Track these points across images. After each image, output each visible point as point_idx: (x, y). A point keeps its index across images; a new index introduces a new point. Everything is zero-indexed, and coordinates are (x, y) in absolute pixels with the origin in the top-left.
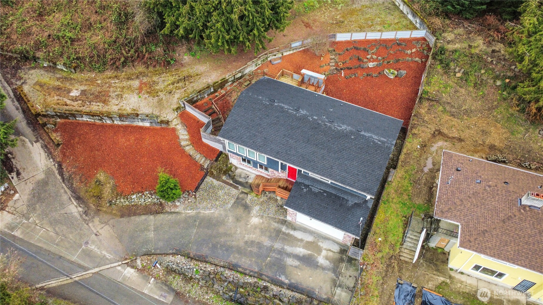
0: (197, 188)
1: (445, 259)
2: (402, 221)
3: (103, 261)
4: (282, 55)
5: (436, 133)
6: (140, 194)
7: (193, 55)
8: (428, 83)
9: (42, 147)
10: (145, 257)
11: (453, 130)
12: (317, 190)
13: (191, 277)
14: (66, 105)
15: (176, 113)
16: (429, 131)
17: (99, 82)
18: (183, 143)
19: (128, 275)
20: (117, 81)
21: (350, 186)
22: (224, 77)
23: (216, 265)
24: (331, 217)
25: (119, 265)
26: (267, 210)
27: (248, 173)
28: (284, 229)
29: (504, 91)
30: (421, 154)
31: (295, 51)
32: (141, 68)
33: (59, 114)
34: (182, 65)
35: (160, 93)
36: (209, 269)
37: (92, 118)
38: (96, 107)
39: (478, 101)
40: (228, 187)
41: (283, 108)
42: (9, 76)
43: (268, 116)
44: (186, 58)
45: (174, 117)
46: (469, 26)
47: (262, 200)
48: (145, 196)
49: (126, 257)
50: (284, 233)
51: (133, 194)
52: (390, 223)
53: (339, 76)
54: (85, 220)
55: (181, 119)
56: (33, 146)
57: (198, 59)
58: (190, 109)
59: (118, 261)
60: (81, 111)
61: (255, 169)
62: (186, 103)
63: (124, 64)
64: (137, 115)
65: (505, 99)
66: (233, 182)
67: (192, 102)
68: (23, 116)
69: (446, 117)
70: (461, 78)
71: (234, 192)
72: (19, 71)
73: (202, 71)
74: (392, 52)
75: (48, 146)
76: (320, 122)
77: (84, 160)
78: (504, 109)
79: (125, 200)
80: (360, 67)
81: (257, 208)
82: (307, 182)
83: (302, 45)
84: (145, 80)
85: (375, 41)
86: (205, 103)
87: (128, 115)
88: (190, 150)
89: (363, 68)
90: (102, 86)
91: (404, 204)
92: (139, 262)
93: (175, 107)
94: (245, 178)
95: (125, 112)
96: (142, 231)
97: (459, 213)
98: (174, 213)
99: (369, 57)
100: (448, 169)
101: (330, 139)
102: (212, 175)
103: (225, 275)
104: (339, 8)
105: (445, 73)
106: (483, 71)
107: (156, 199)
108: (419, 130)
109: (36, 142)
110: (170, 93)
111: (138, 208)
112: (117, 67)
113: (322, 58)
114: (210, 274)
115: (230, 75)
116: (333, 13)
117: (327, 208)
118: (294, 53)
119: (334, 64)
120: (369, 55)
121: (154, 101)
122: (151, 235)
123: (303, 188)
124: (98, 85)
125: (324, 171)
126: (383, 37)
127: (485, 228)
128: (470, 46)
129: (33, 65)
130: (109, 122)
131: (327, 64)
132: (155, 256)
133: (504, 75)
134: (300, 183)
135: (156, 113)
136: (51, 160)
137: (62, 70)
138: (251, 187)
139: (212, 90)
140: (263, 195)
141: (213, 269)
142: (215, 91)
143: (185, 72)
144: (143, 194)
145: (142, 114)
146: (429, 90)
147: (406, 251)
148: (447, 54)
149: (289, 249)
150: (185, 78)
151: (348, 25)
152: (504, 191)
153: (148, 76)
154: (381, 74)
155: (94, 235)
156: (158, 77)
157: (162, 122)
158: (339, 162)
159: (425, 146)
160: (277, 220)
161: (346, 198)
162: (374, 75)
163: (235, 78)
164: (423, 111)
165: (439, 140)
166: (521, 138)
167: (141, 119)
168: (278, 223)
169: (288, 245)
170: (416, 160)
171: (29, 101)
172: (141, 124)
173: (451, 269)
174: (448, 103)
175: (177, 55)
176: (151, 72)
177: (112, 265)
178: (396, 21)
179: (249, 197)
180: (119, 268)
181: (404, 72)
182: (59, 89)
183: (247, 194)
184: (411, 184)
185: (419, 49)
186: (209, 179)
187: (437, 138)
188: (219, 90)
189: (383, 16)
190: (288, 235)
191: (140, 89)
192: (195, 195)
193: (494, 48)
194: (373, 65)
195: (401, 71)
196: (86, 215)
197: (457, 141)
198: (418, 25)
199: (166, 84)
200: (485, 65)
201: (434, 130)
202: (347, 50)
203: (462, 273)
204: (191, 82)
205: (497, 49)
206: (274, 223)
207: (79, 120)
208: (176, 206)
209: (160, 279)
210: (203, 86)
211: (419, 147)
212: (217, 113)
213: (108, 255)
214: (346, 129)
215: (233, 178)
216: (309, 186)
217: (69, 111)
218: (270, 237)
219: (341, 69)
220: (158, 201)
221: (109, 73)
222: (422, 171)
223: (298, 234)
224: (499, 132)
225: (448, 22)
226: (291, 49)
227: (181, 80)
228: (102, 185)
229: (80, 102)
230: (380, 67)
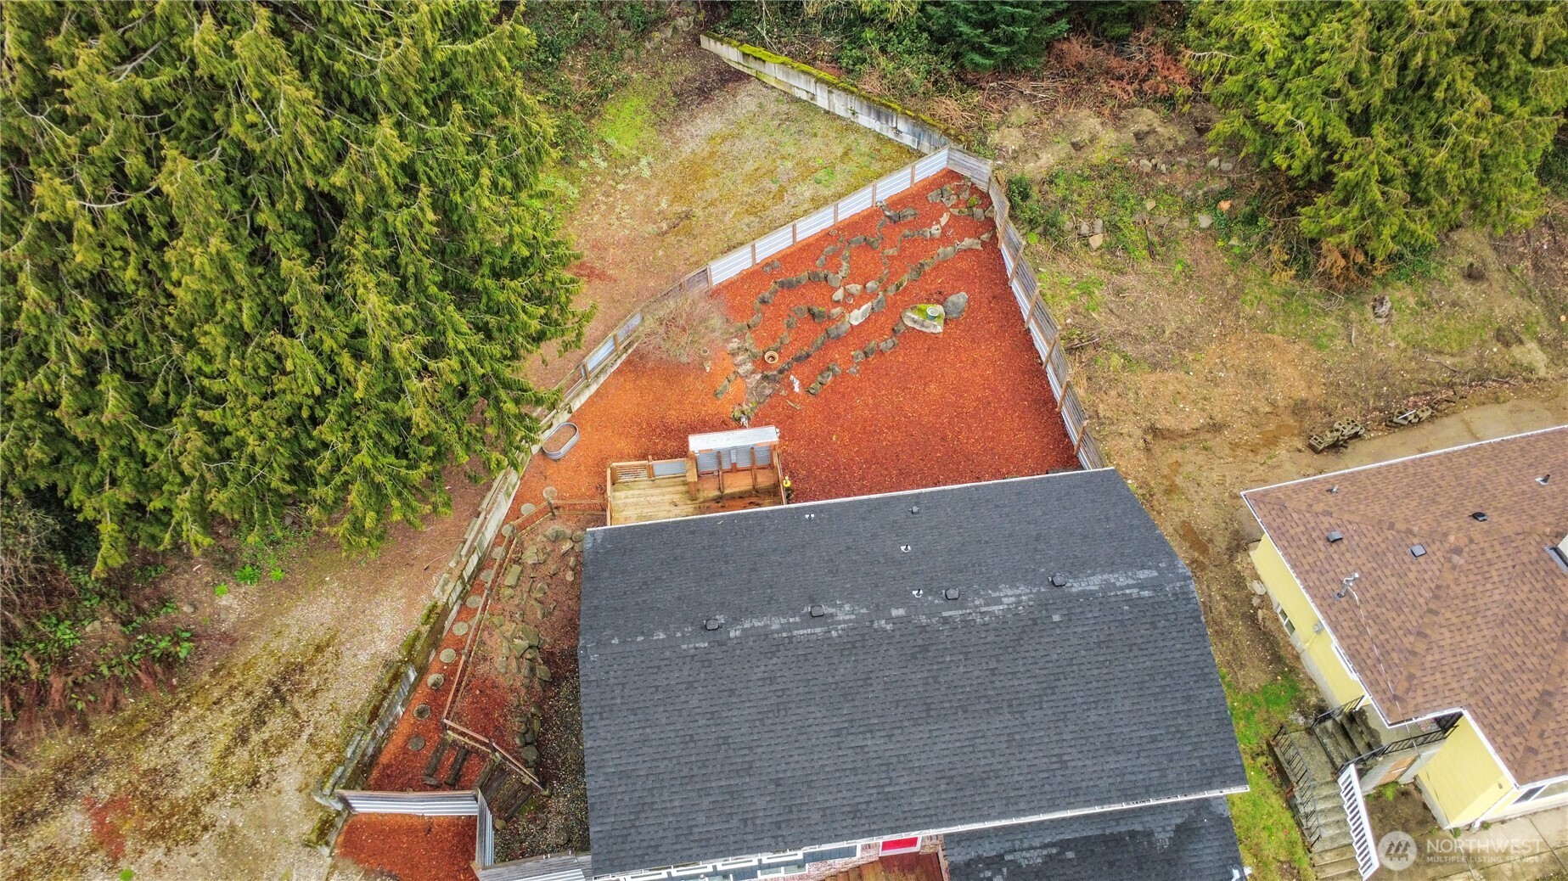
1: (1420, 810)
4: (570, 411)
5: (1150, 438)
7: (252, 578)
11: (1182, 410)
12: (1036, 856)
15: (326, 851)
22: (430, 604)
29: (1229, 239)
31: (602, 379)
32: (55, 746)
35: (208, 810)
39: (1186, 292)
41: (766, 634)
43: (732, 692)
44: (231, 602)
45: (325, 871)
46: (1034, 89)
53: (787, 397)
55: (358, 862)
57: (283, 582)
58: (368, 805)
62: (346, 793)
65: (1244, 258)
67: (365, 773)
69: (1145, 380)
70: (1110, 249)
73: (328, 620)
74: (891, 252)
76: (924, 620)
78: (1260, 286)
80: (830, 340)
82: (987, 850)
83: (617, 350)
84: (105, 787)
85: (827, 236)
86: (409, 738)
89: (838, 337)
93: (308, 827)
99: (839, 295)
100: (1304, 551)
101: (993, 664)
104: (647, 173)
105: (1060, 248)
106: (1150, 204)
110: (254, 783)
113: (708, 366)
115: (446, 583)
116: (641, 198)
118: (603, 385)
119: (749, 366)
120: (835, 289)
121: (203, 855)
123: (988, 874)
125: (1047, 788)
126: (841, 218)
127: (1539, 687)
128: (1076, 146)
133: (1205, 194)
139: (412, 677)
142: (422, 671)
148: (1034, 193)
150: (277, 690)
151: (712, 221)
152: (1498, 547)
153: (106, 763)
154: (901, 334)
156: (155, 744)
158: (1072, 728)
161: (1139, 828)
162: (882, 345)
163: (463, 581)
166: (1346, 347)
173: (1456, 832)
174: (1123, 334)
175: (187, 609)
176: (108, 739)
178: (839, 151)
181: (960, 299)
185: (956, 211)
188: (433, 657)
189: (791, 149)
191: (108, 841)
193: (1134, 128)
194: (863, 314)
195: (953, 298)
197: (1208, 436)
198: (908, 140)
199: (211, 755)
200: (1144, 183)
201: (1140, 432)
202: (764, 302)
203: (1485, 826)
204: (314, 692)
205: (1145, 128)
210: (373, 679)
212: (477, 751)
214: (1019, 603)
216: (1001, 856)
219: (783, 371)
224: (1289, 357)
225: (977, 98)
226: (588, 377)
227: (264, 704)
230: (885, 310)
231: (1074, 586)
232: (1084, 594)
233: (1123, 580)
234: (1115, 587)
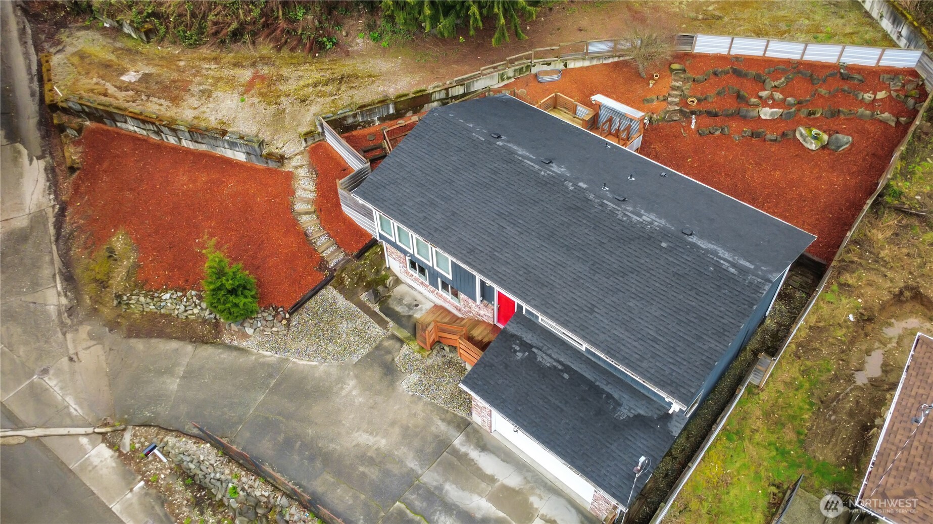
0: (297, 307)
2: (767, 494)
3: (61, 416)
4: (565, 65)
5: (907, 294)
6: (180, 294)
7: (374, 39)
8: (906, 174)
9: (46, 169)
10: (143, 429)
12: (547, 362)
13: (221, 500)
14: (105, 95)
15: (304, 144)
16: (889, 284)
17: (182, 64)
18: (299, 207)
19: (96, 461)
20: (213, 67)
21: (628, 365)
22: (423, 88)
23: (276, 488)
24: (568, 437)
25: (87, 435)
26: (434, 387)
27: (419, 297)
28: (458, 441)
30: (854, 337)
31: (595, 62)
32: (266, 49)
33: (87, 110)
34: (348, 54)
35: (283, 99)
36: (258, 493)
37: (142, 125)
38: (155, 107)
40: (366, 318)
41: (512, 153)
42: (43, 37)
43: (473, 165)
44: (360, 42)
45: (298, 151)
47: (429, 362)
48: (188, 299)
49: (109, 420)
50: (455, 453)
51: (166, 291)
52: (734, 492)
53: (683, 127)
54: (62, 324)
55: (311, 157)
56: (31, 164)
57: (384, 48)
59: (89, 425)
60: (125, 109)
61: (433, 288)
62: (326, 124)
63: (236, 35)
64: (224, 133)
66: (380, 310)
67: (341, 126)
68: (37, 108)
71: (375, 330)
72: (62, 30)
73: (384, 69)
74: (823, 91)
75: (57, 170)
76: (591, 197)
77: (105, 205)
79: (149, 300)
80: (737, 115)
81: (414, 378)
82: (528, 337)
83: (613, 53)
84: (265, 70)
85: (788, 62)
86: (370, 134)
87: (207, 130)
88: (309, 223)
89: (744, 118)
90: (183, 72)
91: (783, 453)
92: (127, 437)
93: (304, 129)
94: (409, 307)
95: (203, 125)
96: (160, 373)
98: (237, 349)
99: (764, 94)
100: (923, 384)
102: (340, 287)
103: (287, 518)
107: (207, 312)
108: (859, 278)
109: (38, 158)
110: (304, 101)
111: (170, 322)
112: (223, 42)
113: (652, 83)
114: (257, 504)
115: (437, 87)
117: (562, 410)
118: (593, 66)
119: (677, 100)
120: (764, 90)
121: (268, 112)
122: (173, 385)
123: (518, 348)
124: (179, 70)
125: (571, 314)
126: (807, 58)
129: (87, 23)
130: (172, 140)
131: (661, 98)
132: (163, 432)
134: (513, 336)
135: (265, 136)
136: (52, 196)
137: (129, 36)
138: (415, 329)
139: (391, 111)
140: (435, 352)
141: (266, 494)
142: (399, 115)
143: (346, 67)
144: (185, 296)
145: (232, 133)
146: (904, 190)
149: (453, 492)
150: (342, 78)
151: (729, 26)
153: (273, 65)
154: (788, 138)
155: (65, 360)
156: (292, 68)
157: (270, 156)
159: (870, 320)
160: (448, 416)
161: (616, 396)
162: (769, 136)
163: (447, 94)
164: (879, 236)
165: (911, 312)
167: (228, 141)
168: (449, 423)
169: (455, 482)
170: (836, 350)
171: (50, 80)
172: (229, 154)
175: (344, 33)
177: (73, 431)
178: (848, 30)
179: (405, 349)
180: (84, 441)
181: (845, 139)
182: (107, 66)
183: (401, 341)
184: (811, 404)
185: (894, 94)
186: (330, 293)
187: (908, 306)
188: (410, 114)
189: (818, 17)
190: (463, 458)
191: (249, 87)
192: (289, 320)
194: (772, 114)
195: (840, 136)
196: (69, 316)
198: (903, 43)
199: (302, 83)
201: (902, 285)
202: (715, 74)
204: (352, 87)
206: (440, 423)
207: (121, 128)
208: (245, 336)
209: (156, 487)
211: (851, 317)
213: (75, 409)
214: (651, 223)
215: (381, 300)
216: (531, 346)
217: (104, 105)
218: (419, 453)
219: (693, 113)
220: (212, 316)
221: (205, 51)
222: (850, 379)
223: (487, 463)
226: (586, 55)
227: (333, 80)
228: (116, 260)
229: (131, 93)
230: (788, 122)
231: (694, 239)
232: (694, 245)
233: (727, 255)
234: (715, 253)
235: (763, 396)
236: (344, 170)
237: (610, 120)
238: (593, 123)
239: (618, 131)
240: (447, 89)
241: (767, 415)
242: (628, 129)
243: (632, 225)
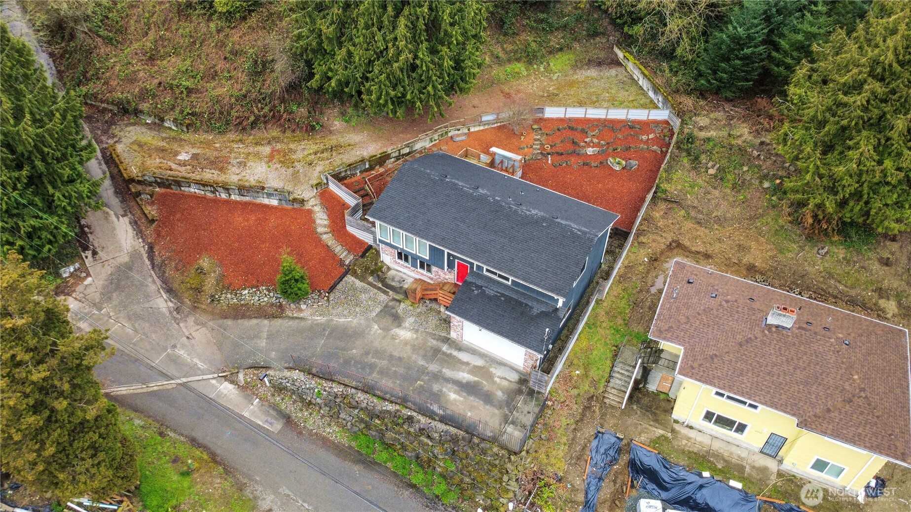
0: (332, 289)
1: (669, 408)
2: (612, 351)
3: (193, 370)
4: (469, 130)
5: (674, 244)
6: (254, 290)
7: (346, 121)
8: (668, 180)
9: (130, 223)
10: (251, 370)
11: (697, 243)
12: (492, 293)
13: (310, 401)
14: (171, 170)
15: (315, 191)
16: (664, 240)
17: (217, 145)
18: (320, 230)
19: (225, 392)
20: (241, 146)
22: (385, 151)
23: (346, 385)
24: (508, 328)
25: (214, 378)
26: (424, 323)
27: (404, 276)
28: (445, 348)
29: (773, 196)
30: (649, 270)
31: (486, 127)
32: (275, 132)
33: (159, 180)
34: (331, 132)
35: (296, 164)
36: (336, 390)
37: (202, 188)
38: (209, 175)
39: (737, 207)
40: (376, 291)
41: (456, 184)
42: (99, 132)
44: (337, 124)
45: (312, 196)
46: (731, 110)
47: (418, 310)
48: (260, 292)
49: (225, 369)
50: (444, 354)
51: (245, 289)
52: (595, 353)
53: (544, 163)
54: (175, 319)
55: (321, 199)
56: (118, 220)
57: (353, 127)
58: (334, 188)
59: (214, 373)
60: (189, 178)
61: (413, 269)
62: (329, 177)
63: (254, 125)
64: (263, 188)
65: (774, 207)
66: (383, 285)
67: (339, 178)
68: (111, 183)
69: (689, 225)
70: (715, 176)
71: (382, 297)
72: (114, 127)
73: (357, 141)
74: (620, 136)
75: (139, 223)
76: (504, 204)
77: (185, 242)
78: (772, 219)
79: (233, 296)
80: (574, 153)
81: (412, 320)
82: (479, 282)
83: (497, 120)
84: (279, 146)
85: (599, 120)
86: (355, 181)
87: (251, 187)
88: (328, 239)
89: (578, 154)
90: (221, 151)
91: (618, 331)
92: (241, 376)
93: (315, 182)
94: (400, 282)
95: (247, 184)
96: (250, 338)
97: (682, 333)
98: (297, 318)
99: (587, 140)
101: (514, 226)
102: (355, 274)
103: (357, 399)
104: (555, 78)
105: (694, 168)
106: (745, 168)
107: (274, 299)
108: (648, 238)
109: (123, 216)
110: (311, 164)
111: (248, 308)
112: (244, 129)
113: (522, 138)
114: (336, 396)
115: (394, 149)
116: (546, 84)
117: (503, 316)
118: (486, 129)
119: (538, 147)
120: (588, 137)
121: (288, 173)
122: (263, 343)
123: (474, 289)
124: (216, 149)
126: (609, 117)
127: (715, 352)
128: (729, 135)
129: (132, 121)
130: (224, 196)
131: (529, 146)
132: (264, 370)
133: (774, 174)
134: (470, 283)
135: (289, 188)
136: (140, 240)
137: (170, 129)
138: (406, 293)
139: (367, 166)
140: (421, 305)
141: (341, 390)
142: (371, 168)
143: (333, 140)
144: (259, 290)
145: (269, 188)
146: (668, 189)
147: (613, 391)
148: (698, 143)
149: (448, 373)
150: (332, 148)
151: (563, 99)
152: (746, 308)
153: (283, 142)
154: (603, 165)
155: (185, 338)
156: (296, 144)
157: (295, 200)
158: (523, 254)
159: (656, 260)
160: (437, 337)
161: (530, 304)
162: (593, 164)
163: (400, 153)
164: (657, 215)
165: (677, 254)
166: (793, 258)
167: (267, 193)
168: (437, 340)
169: (447, 368)
170: (640, 277)
171: (122, 163)
172: (266, 201)
173: (676, 421)
174: (694, 207)
175: (326, 119)
176: (287, 138)
177: (205, 377)
178: (631, 98)
179: (402, 305)
180: (214, 382)
181: (634, 163)
182: (163, 150)
183: (399, 301)
184: (629, 305)
185: (658, 135)
186: (349, 279)
187: (675, 251)
188: (377, 167)
189: (613, 92)
190: (450, 355)
191: (271, 157)
192: (328, 297)
193: (763, 139)
194: (593, 151)
195: (631, 161)
196: (178, 313)
197: (702, 258)
198: (660, 105)
199: (306, 153)
200: (750, 160)
201: (670, 240)
202: (559, 130)
203: (691, 428)
204: (340, 153)
205: (768, 141)
206: (432, 340)
207: (184, 191)
208: (301, 310)
209: (267, 401)
210: (356, 159)
211: (646, 259)
212: (371, 196)
213: (200, 365)
214: (536, 215)
215: (383, 281)
216: (482, 286)
217: (173, 177)
218: (425, 357)
219: (548, 154)
220: (277, 301)
221: (232, 136)
222: (648, 291)
223: (463, 356)
224: (762, 248)
225: (702, 103)
226: (481, 123)
227: (326, 149)
228: (205, 274)
229: (189, 167)
230: (603, 154)
231: (558, 220)
232: (559, 223)
233: (575, 226)
234: (570, 226)
235: (605, 304)
236: (344, 206)
237: (502, 162)
238: (492, 164)
239: (507, 168)
240: (399, 150)
241: (607, 313)
242: (513, 166)
243: (527, 216)
